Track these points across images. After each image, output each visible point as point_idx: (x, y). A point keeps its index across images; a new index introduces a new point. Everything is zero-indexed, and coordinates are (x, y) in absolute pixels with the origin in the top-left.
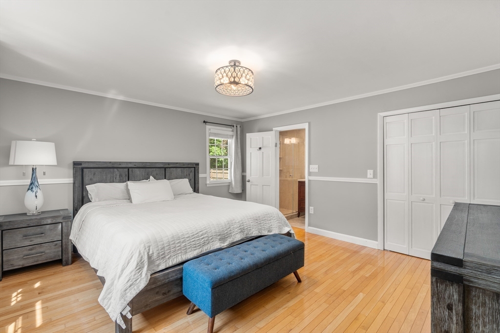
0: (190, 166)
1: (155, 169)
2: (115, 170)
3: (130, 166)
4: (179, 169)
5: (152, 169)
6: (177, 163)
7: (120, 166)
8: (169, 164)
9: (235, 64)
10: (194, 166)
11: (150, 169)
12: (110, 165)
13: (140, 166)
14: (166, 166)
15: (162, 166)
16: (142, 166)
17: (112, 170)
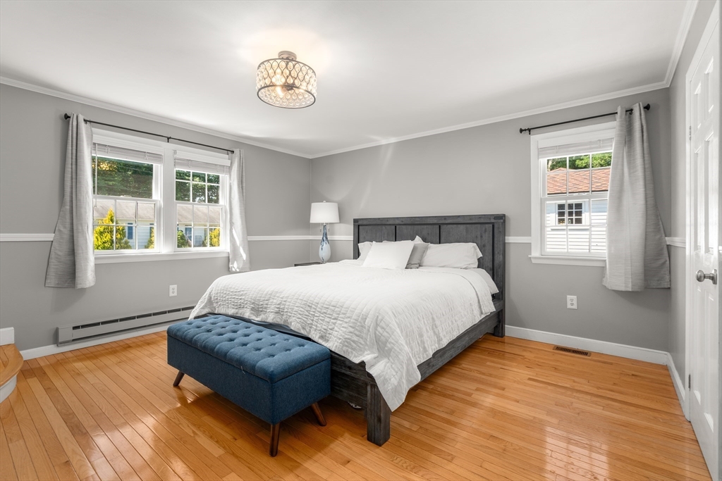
0: (482, 221)
1: (425, 226)
2: (384, 227)
3: (397, 222)
4: (462, 227)
5: (423, 226)
6: (459, 216)
7: (388, 223)
8: (445, 218)
9: (288, 58)
10: (493, 221)
11: (419, 227)
12: (379, 222)
13: (408, 222)
14: (441, 222)
15: (435, 221)
16: (410, 222)
17: (379, 227)
